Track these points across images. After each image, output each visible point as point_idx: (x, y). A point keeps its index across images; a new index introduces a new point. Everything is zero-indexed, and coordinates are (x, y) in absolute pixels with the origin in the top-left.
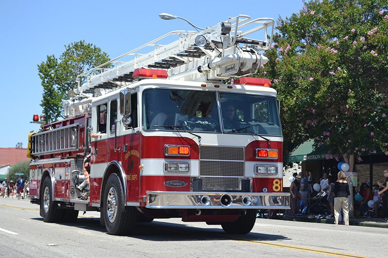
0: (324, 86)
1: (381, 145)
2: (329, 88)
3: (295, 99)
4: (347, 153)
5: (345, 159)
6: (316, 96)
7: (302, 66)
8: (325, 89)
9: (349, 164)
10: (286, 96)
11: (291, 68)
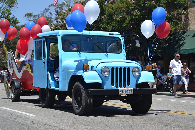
0: (127, 20)
1: (157, 51)
2: (130, 21)
3: (112, 27)
4: (140, 55)
5: (140, 59)
6: (123, 25)
7: (116, 9)
8: (128, 22)
9: (141, 61)
10: (108, 25)
11: (111, 10)
